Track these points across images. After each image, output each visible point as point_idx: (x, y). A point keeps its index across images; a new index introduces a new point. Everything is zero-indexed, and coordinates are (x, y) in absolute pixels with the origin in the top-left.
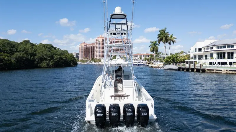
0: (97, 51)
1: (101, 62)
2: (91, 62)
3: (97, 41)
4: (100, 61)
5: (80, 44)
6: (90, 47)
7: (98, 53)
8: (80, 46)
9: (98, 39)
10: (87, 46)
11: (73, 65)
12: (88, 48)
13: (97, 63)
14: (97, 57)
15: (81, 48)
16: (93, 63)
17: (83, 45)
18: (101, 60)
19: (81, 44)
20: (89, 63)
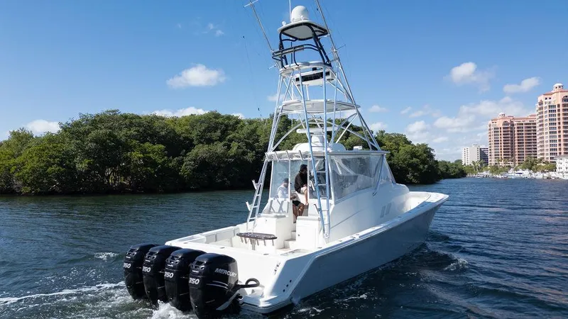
0: (545, 135)
1: (558, 170)
2: (521, 171)
3: (544, 105)
4: (553, 169)
5: (490, 122)
6: (524, 126)
7: (549, 143)
8: (490, 126)
9: (548, 97)
10: (513, 125)
11: (414, 181)
12: (516, 130)
13: (539, 175)
14: (543, 154)
15: (493, 131)
16: (526, 173)
17: (500, 124)
18: (558, 165)
19: (494, 120)
20: (512, 174)
